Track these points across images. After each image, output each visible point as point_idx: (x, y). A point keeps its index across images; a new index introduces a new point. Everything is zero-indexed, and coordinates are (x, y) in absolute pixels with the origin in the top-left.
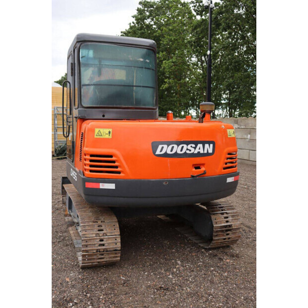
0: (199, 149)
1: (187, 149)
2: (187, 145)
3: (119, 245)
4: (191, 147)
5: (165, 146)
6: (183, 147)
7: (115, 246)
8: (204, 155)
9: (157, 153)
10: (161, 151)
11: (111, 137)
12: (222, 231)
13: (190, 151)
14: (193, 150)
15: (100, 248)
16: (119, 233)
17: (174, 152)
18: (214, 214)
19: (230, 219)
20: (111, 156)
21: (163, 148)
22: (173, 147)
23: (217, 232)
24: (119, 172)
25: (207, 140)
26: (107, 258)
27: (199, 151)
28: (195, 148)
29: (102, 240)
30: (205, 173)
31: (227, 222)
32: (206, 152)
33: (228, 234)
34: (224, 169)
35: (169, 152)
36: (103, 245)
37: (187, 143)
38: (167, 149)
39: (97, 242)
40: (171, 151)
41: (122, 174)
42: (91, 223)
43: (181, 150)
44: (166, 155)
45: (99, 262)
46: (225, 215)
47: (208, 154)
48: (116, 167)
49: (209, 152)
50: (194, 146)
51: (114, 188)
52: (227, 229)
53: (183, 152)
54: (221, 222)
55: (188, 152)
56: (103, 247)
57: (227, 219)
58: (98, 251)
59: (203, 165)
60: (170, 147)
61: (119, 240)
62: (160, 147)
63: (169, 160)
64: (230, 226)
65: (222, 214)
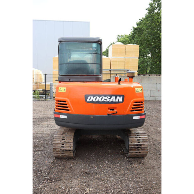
0: (113, 99)
1: (105, 99)
2: (105, 97)
3: (72, 148)
4: (108, 98)
5: (92, 97)
6: (102, 98)
7: (70, 148)
8: (116, 103)
9: (87, 101)
10: (90, 100)
11: (65, 92)
12: (135, 148)
13: (107, 100)
14: (108, 100)
15: (62, 148)
16: (72, 142)
17: (97, 100)
18: (131, 137)
19: (141, 141)
20: (65, 102)
21: (91, 98)
22: (96, 98)
23: (131, 147)
24: (68, 110)
25: (119, 94)
26: (66, 154)
27: (113, 100)
28: (110, 99)
29: (63, 144)
30: (116, 113)
31: (139, 142)
32: (117, 101)
33: (138, 150)
34: (131, 111)
35: (94, 100)
36: (64, 147)
37: (105, 96)
38: (93, 99)
39: (61, 145)
40: (95, 100)
41: (70, 111)
42: (59, 135)
43: (101, 100)
44: (92, 102)
45: (62, 156)
46: (138, 138)
47: (119, 102)
48: (67, 107)
49: (120, 101)
50: (109, 97)
51: (66, 118)
52: (138, 146)
53: (102, 101)
54: (134, 142)
55: (105, 101)
56: (64, 148)
57: (139, 141)
58: (61, 149)
59: (116, 108)
60: (95, 97)
61: (72, 145)
62: (89, 98)
63: (94, 104)
64: (140, 145)
65: (137, 137)
